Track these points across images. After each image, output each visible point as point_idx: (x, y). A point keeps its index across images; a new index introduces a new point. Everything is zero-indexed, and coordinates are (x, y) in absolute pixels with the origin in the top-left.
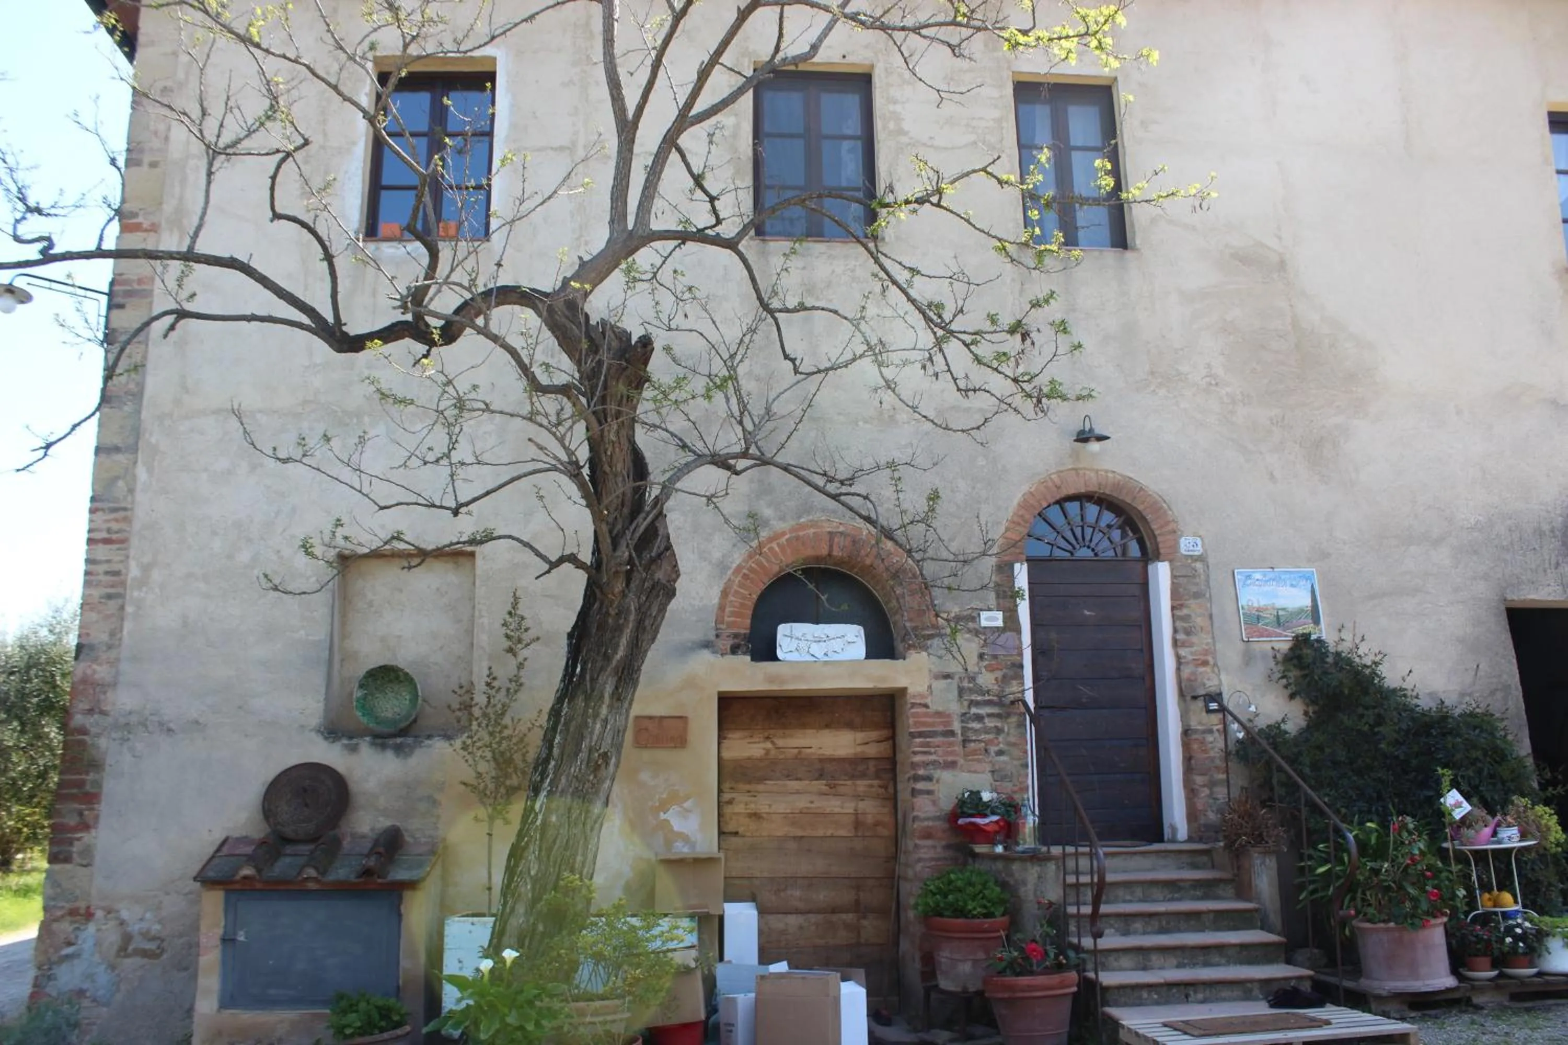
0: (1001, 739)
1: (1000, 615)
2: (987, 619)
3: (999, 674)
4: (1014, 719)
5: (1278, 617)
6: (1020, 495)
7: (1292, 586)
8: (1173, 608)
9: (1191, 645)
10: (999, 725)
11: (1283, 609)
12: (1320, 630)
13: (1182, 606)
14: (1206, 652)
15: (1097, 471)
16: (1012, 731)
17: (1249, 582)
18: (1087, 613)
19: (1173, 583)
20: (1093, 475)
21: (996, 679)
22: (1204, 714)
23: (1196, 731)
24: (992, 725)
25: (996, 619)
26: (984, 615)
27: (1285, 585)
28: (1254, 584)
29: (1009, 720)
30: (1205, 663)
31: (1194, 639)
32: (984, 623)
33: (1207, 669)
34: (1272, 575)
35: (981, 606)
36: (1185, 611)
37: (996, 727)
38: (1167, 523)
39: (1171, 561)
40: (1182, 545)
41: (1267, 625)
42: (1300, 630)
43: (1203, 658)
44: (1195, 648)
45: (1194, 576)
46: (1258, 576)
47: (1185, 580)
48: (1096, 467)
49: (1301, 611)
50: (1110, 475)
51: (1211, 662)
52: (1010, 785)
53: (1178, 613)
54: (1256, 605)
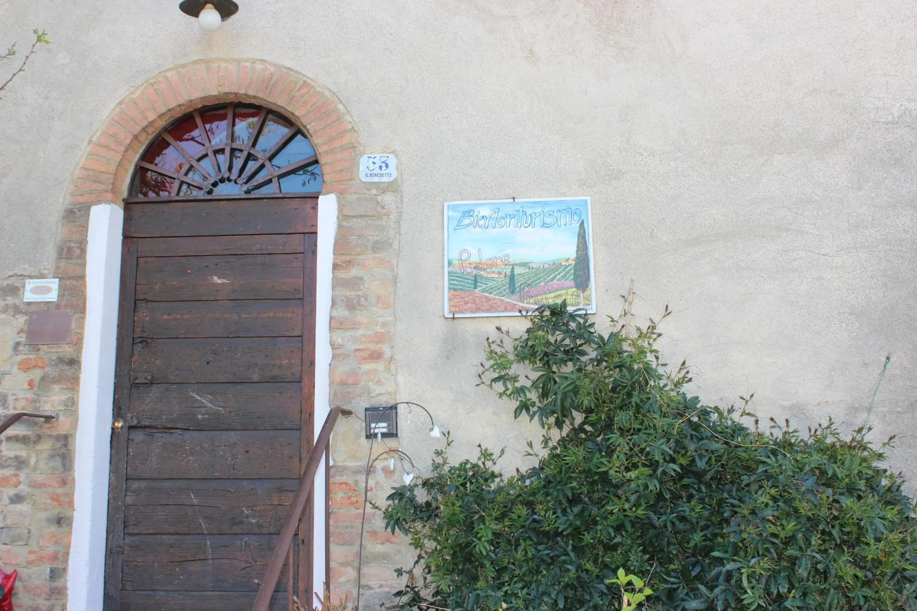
0: (22, 477)
1: (54, 284)
2: (35, 291)
3: (37, 374)
4: (46, 446)
5: (512, 278)
6: (112, 105)
7: (544, 225)
8: (335, 267)
9: (355, 326)
10: (23, 454)
11: (524, 265)
12: (588, 299)
13: (349, 263)
14: (381, 338)
15: (238, 61)
16: (42, 465)
17: (467, 221)
18: (217, 280)
19: (340, 227)
20: (232, 67)
21: (31, 384)
22: (363, 440)
23: (344, 469)
24: (12, 454)
25: (48, 290)
26: (30, 284)
27: (532, 224)
28: (475, 225)
29: (39, 447)
30: (376, 356)
31: (361, 317)
32: (29, 296)
33: (380, 366)
34: (510, 210)
35: (29, 270)
36: (354, 272)
37: (17, 457)
38: (342, 134)
39: (341, 194)
40: (362, 168)
41: (490, 290)
42: (551, 299)
43: (372, 347)
44: (361, 332)
45: (380, 217)
46: (485, 211)
47: (362, 223)
48: (236, 56)
49: (556, 267)
50: (259, 66)
51: (387, 352)
52: (24, 551)
53: (342, 274)
54: (475, 259)
